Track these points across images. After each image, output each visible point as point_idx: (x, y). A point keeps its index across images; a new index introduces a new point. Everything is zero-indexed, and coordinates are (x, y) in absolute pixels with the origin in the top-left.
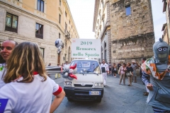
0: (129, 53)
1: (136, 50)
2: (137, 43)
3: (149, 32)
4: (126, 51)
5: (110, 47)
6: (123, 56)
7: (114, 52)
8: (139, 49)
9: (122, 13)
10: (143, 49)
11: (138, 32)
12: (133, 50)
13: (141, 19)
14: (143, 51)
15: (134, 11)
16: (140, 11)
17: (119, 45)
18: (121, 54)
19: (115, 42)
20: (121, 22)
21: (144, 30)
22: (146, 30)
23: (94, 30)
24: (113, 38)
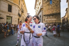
0: (50, 21)
1: (53, 19)
2: (54, 16)
3: (59, 12)
4: (49, 20)
5: (43, 18)
6: (48, 22)
7: (44, 20)
8: (54, 19)
9: (48, 3)
10: (56, 19)
11: (55, 12)
12: (52, 19)
13: (56, 6)
14: (56, 20)
15: (53, 2)
16: (56, 3)
17: (46, 17)
18: (47, 21)
19: (45, 16)
20: (48, 7)
21: (57, 11)
22: (58, 11)
23: (35, 9)
24: (44, 14)
